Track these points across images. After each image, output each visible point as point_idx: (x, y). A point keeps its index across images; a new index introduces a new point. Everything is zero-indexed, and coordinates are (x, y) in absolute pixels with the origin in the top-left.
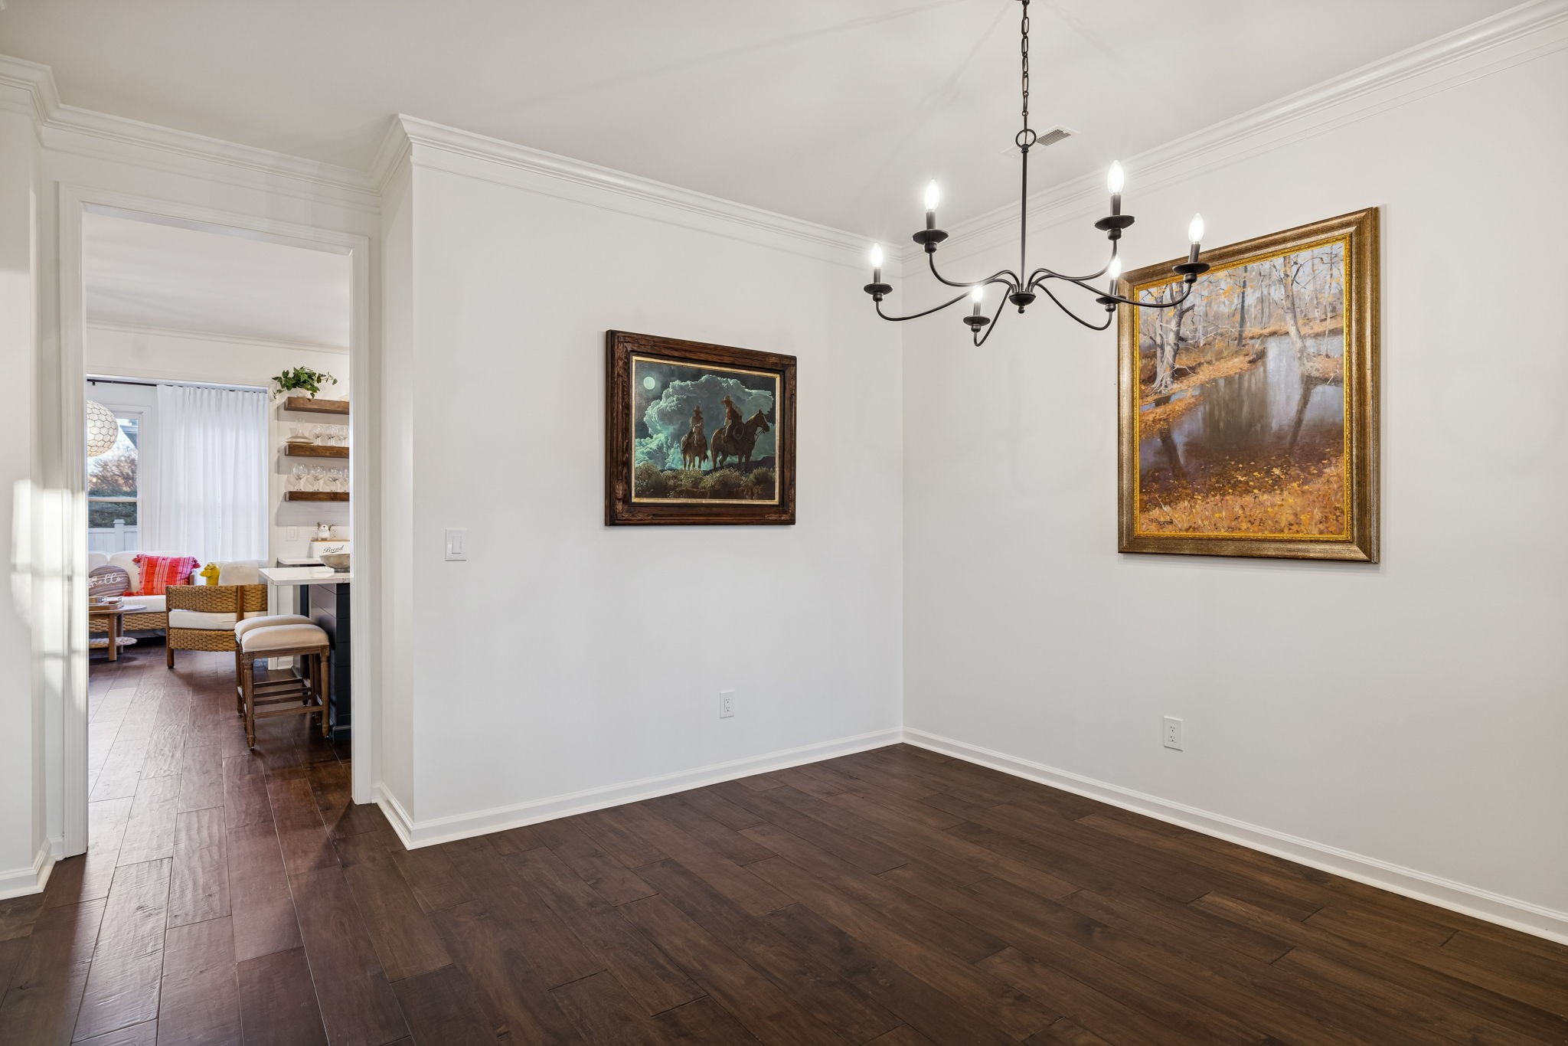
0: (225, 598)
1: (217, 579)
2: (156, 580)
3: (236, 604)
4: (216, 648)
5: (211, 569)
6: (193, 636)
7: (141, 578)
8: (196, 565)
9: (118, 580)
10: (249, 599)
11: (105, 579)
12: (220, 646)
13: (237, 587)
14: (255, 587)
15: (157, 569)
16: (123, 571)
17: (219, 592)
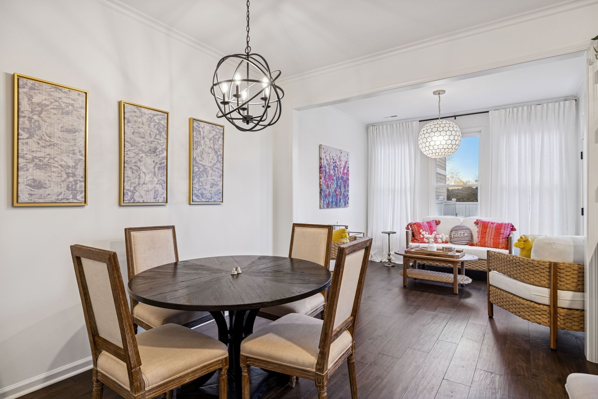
0: (537, 272)
1: (530, 250)
2: (487, 237)
3: (550, 280)
4: (529, 318)
5: (524, 241)
6: (508, 299)
7: (478, 234)
8: (513, 229)
9: (466, 234)
10: (563, 277)
11: (459, 233)
12: (533, 317)
13: (550, 263)
14: (570, 266)
15: (488, 230)
16: (469, 229)
17: (531, 265)
